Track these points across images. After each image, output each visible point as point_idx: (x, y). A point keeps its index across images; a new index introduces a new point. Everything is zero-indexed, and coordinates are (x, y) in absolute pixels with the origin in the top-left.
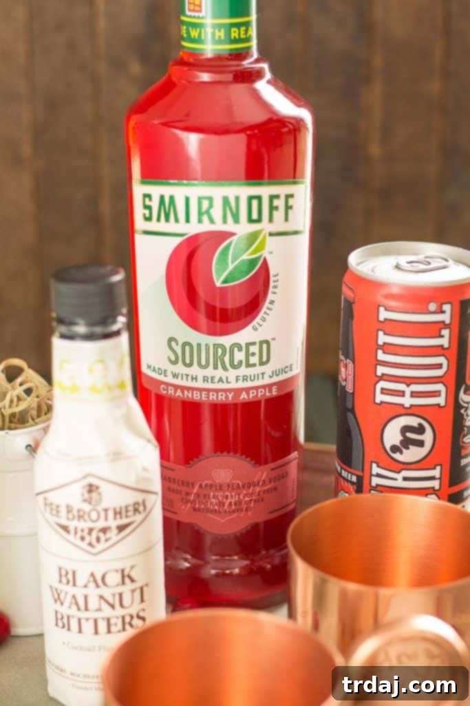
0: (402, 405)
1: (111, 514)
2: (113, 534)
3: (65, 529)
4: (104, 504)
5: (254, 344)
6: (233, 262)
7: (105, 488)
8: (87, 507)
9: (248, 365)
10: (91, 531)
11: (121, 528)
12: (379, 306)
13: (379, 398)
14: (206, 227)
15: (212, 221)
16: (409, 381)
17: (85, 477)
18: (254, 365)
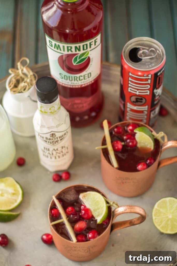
0: (136, 94)
1: (58, 138)
2: (59, 141)
3: (46, 141)
4: (57, 136)
5: (86, 75)
6: (79, 59)
7: (56, 134)
8: (52, 138)
9: (84, 79)
10: (53, 142)
11: (61, 140)
12: (129, 72)
13: (129, 91)
14: (70, 52)
15: (72, 51)
16: (138, 90)
17: (51, 132)
18: (86, 79)
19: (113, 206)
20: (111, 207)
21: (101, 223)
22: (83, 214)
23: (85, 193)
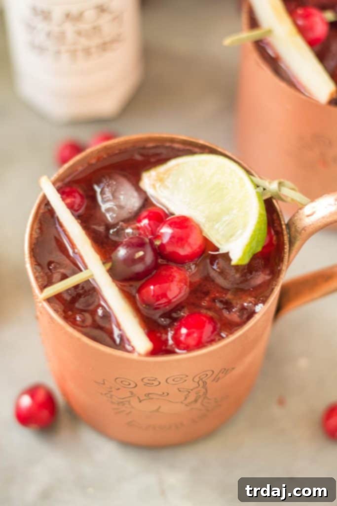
19: (280, 198)
20: (274, 201)
21: (246, 261)
22: (166, 240)
23: (162, 169)
